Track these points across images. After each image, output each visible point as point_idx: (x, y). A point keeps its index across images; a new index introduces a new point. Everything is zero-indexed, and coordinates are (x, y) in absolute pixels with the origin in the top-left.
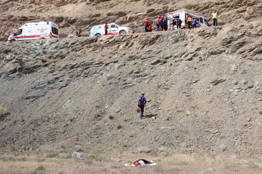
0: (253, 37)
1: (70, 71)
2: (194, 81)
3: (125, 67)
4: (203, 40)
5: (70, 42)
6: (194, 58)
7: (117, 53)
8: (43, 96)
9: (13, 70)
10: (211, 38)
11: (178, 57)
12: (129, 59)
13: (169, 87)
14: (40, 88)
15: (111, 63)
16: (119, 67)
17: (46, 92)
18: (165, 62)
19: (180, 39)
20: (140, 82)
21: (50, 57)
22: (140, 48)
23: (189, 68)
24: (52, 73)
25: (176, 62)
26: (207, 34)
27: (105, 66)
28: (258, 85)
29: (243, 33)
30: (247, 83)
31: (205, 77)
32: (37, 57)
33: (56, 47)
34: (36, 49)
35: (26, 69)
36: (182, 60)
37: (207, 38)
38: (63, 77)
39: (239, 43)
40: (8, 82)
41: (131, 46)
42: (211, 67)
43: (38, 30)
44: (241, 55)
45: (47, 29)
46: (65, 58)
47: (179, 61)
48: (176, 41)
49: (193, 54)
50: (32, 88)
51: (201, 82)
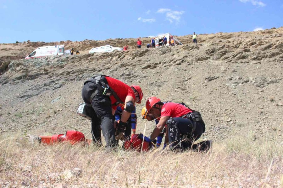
0: (232, 48)
1: (66, 76)
2: (187, 79)
3: (117, 71)
4: (188, 52)
5: (70, 57)
6: (182, 63)
7: (109, 63)
8: (37, 95)
9: (18, 78)
10: (194, 51)
11: (167, 63)
12: (120, 66)
13: (161, 84)
14: (36, 89)
15: (104, 69)
16: (111, 72)
17: (40, 92)
18: (155, 67)
19: (167, 51)
20: (131, 81)
21: (51, 68)
22: (131, 59)
23: (180, 70)
24: (50, 78)
25: (165, 66)
26: (191, 47)
27: (98, 72)
28: (253, 79)
29: (223, 45)
30: (242, 78)
31: (197, 75)
32: (41, 68)
33: (58, 61)
34: (42, 62)
35: (30, 76)
36: (171, 65)
37: (191, 50)
38: (59, 81)
39: (222, 52)
40: (12, 86)
41: (123, 58)
42: (201, 69)
43: (48, 52)
44: (226, 60)
45: (54, 51)
46: (64, 67)
47: (168, 66)
48: (163, 53)
49: (181, 60)
50: (29, 90)
51: (194, 79)
